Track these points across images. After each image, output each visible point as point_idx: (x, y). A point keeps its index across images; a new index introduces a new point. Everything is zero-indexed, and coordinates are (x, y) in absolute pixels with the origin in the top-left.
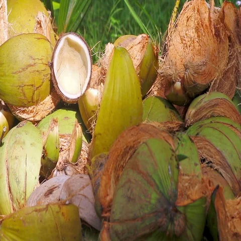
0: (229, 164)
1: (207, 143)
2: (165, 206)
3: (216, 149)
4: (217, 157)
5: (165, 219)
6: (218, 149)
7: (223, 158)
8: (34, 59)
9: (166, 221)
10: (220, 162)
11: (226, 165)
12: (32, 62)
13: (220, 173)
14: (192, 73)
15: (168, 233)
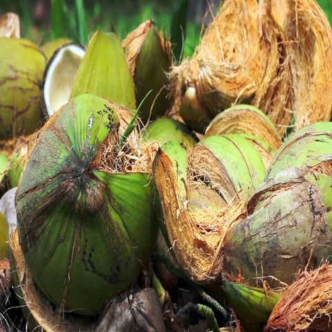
0: (231, 178)
1: (206, 151)
2: (74, 166)
3: (214, 157)
4: (216, 169)
5: (72, 184)
6: (216, 156)
7: (223, 169)
8: (16, 71)
9: (73, 187)
10: (220, 176)
11: (227, 178)
12: (11, 74)
13: (221, 194)
14: (211, 74)
15: (77, 206)
